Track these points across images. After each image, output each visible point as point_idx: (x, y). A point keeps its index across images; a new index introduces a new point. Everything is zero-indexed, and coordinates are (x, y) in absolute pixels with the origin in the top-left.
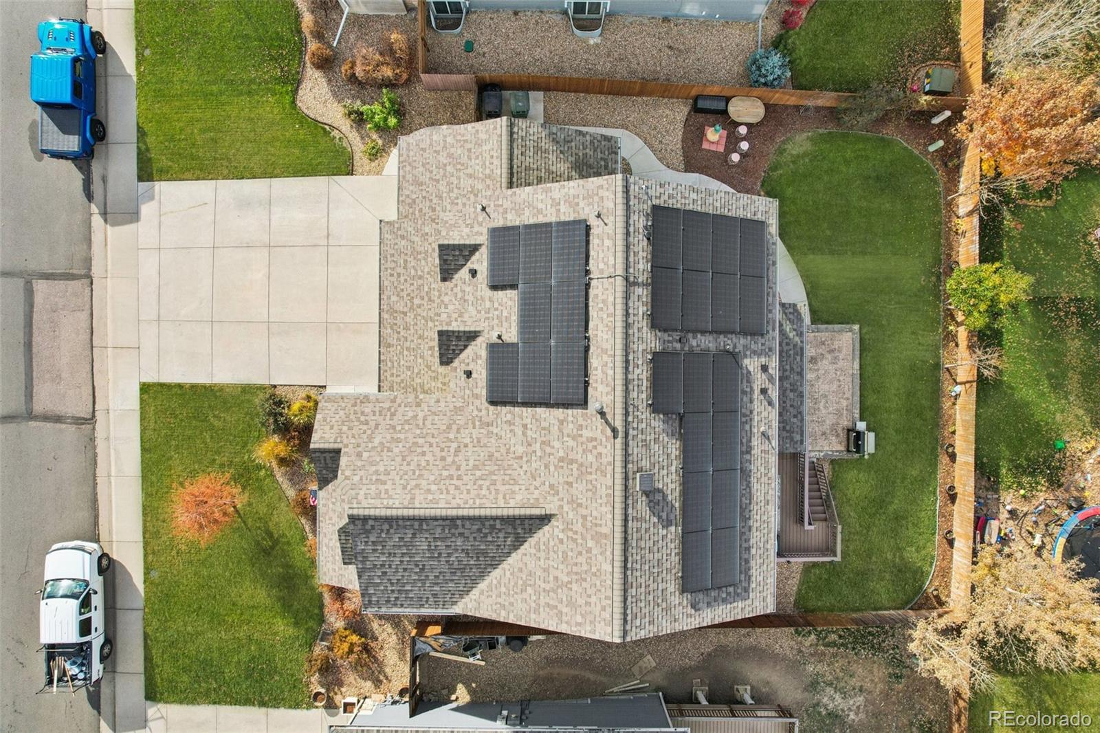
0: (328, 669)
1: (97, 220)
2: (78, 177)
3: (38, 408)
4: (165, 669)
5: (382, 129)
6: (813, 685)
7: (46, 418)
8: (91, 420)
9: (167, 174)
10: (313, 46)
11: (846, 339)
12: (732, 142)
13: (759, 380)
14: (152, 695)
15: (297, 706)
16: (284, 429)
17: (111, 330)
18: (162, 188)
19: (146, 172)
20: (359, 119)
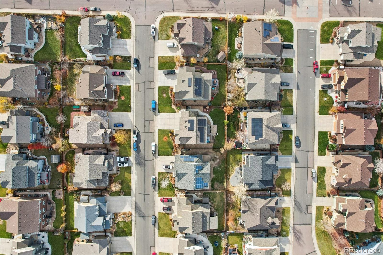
0: (174, 153)
1: (155, 116)
2: (153, 112)
3: (150, 131)
4: (160, 153)
5: (179, 109)
6: (214, 155)
7: (150, 132)
8: (154, 132)
9: (161, 112)
10: (173, 103)
11: (216, 126)
12: (207, 110)
13: (205, 129)
14: (159, 155)
15: (171, 156)
16: (171, 133)
17: (156, 125)
18: (160, 113)
19: (159, 112)
20: (177, 108)
